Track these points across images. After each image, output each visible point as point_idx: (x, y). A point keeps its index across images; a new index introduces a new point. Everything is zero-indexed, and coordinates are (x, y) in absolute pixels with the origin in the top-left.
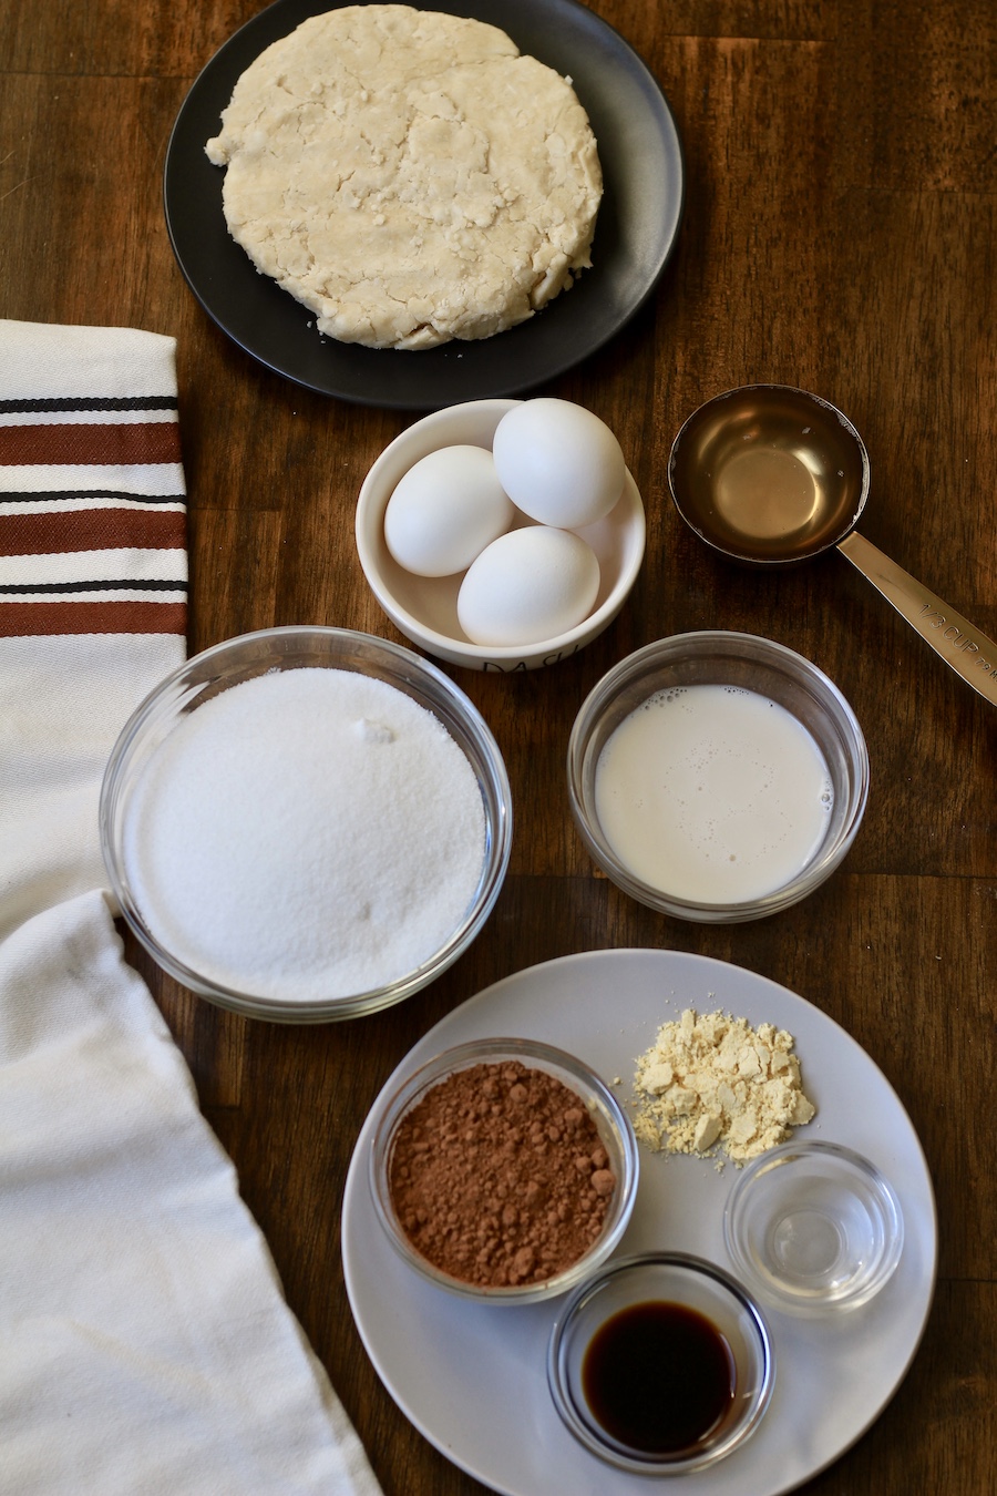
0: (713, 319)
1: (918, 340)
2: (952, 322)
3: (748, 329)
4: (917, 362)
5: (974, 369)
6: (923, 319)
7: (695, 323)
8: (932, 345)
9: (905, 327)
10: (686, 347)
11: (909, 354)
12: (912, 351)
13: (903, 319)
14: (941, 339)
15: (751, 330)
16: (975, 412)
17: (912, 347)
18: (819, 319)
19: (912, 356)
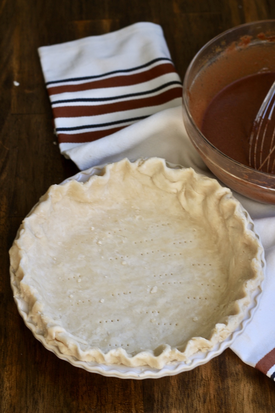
0: (121, 404)
1: (39, 401)
2: (26, 409)
3: (107, 401)
4: (40, 392)
5: (18, 391)
6: (37, 410)
7: (128, 401)
8: (34, 399)
9: (44, 406)
10: (130, 391)
11: (43, 395)
12: (42, 396)
13: (45, 409)
14: (30, 402)
15: (105, 400)
16: (18, 373)
17: (42, 398)
18: (79, 407)
19: (42, 394)
